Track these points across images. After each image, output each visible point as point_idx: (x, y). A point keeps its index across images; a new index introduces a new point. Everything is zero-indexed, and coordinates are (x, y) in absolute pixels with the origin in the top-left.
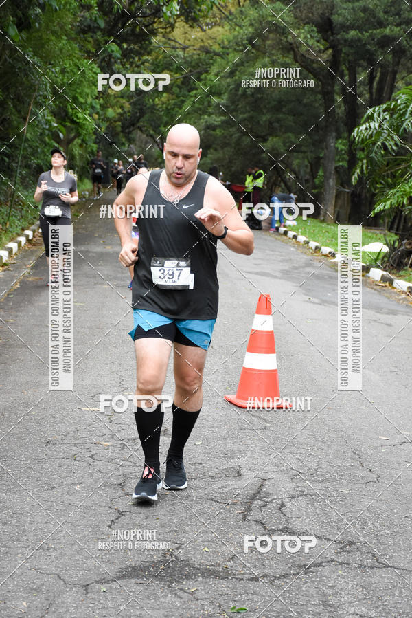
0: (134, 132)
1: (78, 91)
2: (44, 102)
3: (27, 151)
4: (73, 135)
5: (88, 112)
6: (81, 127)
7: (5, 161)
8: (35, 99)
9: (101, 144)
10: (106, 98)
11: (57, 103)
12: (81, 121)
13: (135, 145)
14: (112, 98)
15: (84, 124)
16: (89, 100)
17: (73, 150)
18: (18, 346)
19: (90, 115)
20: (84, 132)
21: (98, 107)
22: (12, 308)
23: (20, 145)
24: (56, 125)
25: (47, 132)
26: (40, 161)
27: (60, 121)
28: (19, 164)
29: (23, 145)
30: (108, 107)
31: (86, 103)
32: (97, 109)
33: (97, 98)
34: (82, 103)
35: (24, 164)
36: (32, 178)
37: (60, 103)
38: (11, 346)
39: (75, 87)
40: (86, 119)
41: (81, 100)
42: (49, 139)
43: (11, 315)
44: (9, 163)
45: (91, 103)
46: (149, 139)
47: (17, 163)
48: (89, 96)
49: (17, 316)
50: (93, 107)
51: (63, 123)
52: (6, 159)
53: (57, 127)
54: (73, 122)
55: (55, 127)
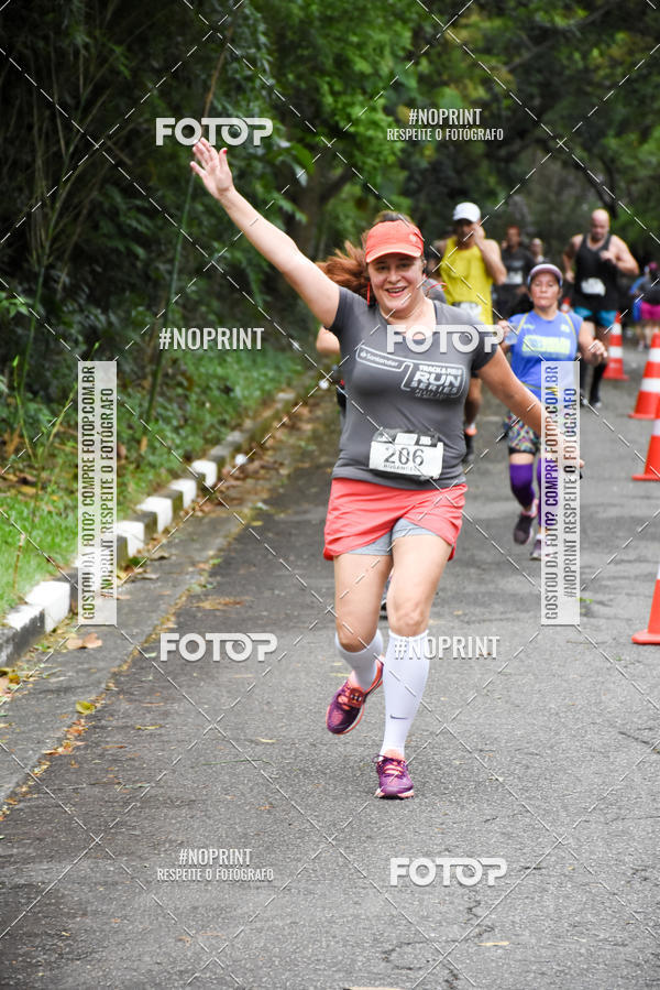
0: (525, 156)
1: (355, 39)
2: (250, 79)
3: (200, 224)
4: (338, 172)
5: (380, 102)
6: (359, 147)
7: (136, 257)
8: (224, 69)
9: (422, 196)
10: (439, 55)
11: (291, 77)
12: (361, 129)
13: (529, 194)
14: (457, 54)
15: (370, 140)
16: (387, 65)
17: (337, 218)
18: (171, 802)
19: (388, 111)
20: (370, 161)
21: (412, 83)
22: (152, 691)
23: (180, 208)
24: (285, 144)
25: (259, 166)
26: (239, 255)
27: (299, 133)
28: (177, 263)
29: (187, 207)
30: (446, 84)
31: (376, 73)
32: (408, 89)
33: (410, 56)
34: (363, 75)
35: (192, 264)
36: (215, 304)
37: (299, 77)
38: (146, 801)
39: (342, 26)
40: (375, 124)
41: (362, 66)
42: (265, 187)
43: (149, 711)
44: (147, 264)
45: (392, 75)
46: (571, 176)
47: (171, 261)
48: (387, 52)
49: (166, 714)
50: (398, 87)
51: (309, 139)
52: (140, 251)
53: (287, 150)
54: (335, 132)
55: (282, 151)
